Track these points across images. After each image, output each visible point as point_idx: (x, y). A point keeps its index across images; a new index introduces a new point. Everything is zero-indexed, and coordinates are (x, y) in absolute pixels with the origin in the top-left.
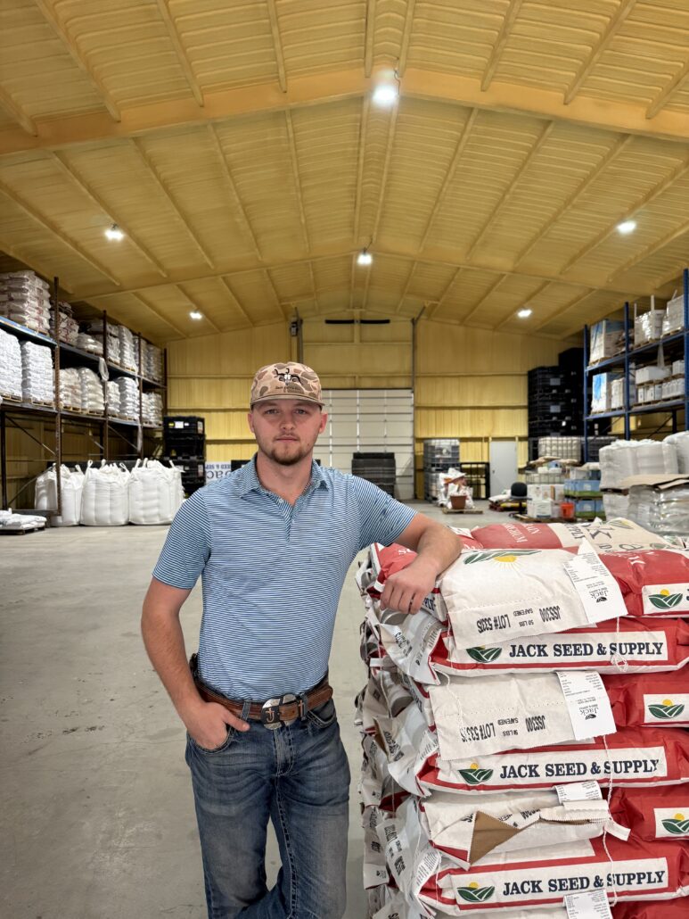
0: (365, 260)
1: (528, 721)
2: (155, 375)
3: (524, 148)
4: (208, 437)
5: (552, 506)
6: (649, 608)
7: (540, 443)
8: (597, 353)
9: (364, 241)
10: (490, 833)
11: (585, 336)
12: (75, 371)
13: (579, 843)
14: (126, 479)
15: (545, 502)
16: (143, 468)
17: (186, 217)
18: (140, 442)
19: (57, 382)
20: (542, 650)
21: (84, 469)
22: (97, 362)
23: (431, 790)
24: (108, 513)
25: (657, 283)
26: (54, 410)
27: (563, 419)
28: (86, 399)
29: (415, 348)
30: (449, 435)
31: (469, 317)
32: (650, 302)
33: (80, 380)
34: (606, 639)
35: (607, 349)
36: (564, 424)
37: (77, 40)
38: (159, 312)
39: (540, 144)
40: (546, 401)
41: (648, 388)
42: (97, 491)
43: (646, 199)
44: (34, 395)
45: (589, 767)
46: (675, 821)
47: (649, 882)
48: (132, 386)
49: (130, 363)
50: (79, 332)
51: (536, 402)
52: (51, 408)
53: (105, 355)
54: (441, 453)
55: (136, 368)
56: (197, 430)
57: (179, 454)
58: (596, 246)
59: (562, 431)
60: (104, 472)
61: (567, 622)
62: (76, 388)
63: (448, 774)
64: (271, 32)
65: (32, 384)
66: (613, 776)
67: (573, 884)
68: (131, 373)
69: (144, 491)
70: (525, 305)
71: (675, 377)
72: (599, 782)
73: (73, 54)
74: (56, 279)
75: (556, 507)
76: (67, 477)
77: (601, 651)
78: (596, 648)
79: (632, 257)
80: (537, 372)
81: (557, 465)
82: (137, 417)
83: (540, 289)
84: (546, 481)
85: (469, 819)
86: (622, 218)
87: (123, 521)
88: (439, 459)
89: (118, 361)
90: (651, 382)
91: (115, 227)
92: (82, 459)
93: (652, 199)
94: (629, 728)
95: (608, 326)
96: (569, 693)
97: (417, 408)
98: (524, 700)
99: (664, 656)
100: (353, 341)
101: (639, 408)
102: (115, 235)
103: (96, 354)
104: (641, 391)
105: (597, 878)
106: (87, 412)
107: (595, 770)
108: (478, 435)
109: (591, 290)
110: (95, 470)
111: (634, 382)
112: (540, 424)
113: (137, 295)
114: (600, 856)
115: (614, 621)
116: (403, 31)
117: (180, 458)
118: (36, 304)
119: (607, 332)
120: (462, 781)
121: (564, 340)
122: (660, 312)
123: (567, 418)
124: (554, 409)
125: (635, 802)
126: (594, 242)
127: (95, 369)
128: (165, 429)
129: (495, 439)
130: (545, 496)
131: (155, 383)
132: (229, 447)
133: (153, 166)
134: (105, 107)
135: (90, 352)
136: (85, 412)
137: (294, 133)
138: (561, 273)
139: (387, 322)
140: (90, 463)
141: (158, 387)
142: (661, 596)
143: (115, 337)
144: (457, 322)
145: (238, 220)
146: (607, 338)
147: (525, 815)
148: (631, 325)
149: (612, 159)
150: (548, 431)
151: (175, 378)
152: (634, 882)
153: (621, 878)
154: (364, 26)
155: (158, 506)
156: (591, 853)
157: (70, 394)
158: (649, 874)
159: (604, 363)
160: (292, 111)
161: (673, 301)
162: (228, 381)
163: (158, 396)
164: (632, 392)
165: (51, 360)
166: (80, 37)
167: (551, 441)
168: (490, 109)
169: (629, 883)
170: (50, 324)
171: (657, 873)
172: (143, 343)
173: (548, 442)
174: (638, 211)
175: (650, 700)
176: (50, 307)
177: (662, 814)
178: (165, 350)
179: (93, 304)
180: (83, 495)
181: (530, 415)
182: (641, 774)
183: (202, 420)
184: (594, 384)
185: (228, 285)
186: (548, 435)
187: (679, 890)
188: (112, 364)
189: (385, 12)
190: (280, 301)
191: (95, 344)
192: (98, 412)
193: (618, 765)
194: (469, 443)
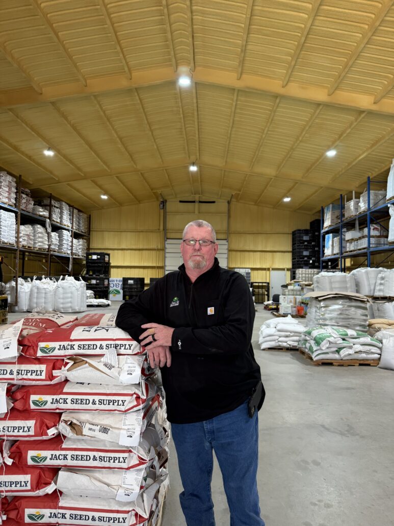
0: (193, 169)
2: (83, 229)
3: (268, 110)
4: (112, 265)
5: (292, 308)
6: (40, 354)
7: (297, 272)
8: (327, 223)
9: (193, 158)
11: (322, 212)
12: (30, 226)
14: (54, 287)
15: (289, 305)
16: (65, 281)
18: (70, 266)
19: (18, 232)
21: (32, 280)
22: (45, 222)
24: (43, 305)
25: (357, 184)
26: (16, 248)
27: (311, 259)
28: (37, 242)
29: (229, 217)
30: (246, 267)
31: (259, 201)
32: (352, 194)
33: (33, 232)
34: (14, 368)
35: (332, 220)
36: (311, 262)
37: (12, 52)
38: (84, 195)
40: (301, 249)
41: (351, 243)
42: (37, 293)
43: (339, 138)
44: (3, 239)
46: (36, 457)
47: (21, 486)
48: (67, 235)
49: (66, 222)
50: (34, 205)
51: (295, 249)
52: (14, 246)
53: (50, 218)
55: (70, 225)
56: (105, 260)
57: (94, 273)
58: (318, 163)
59: (309, 266)
60: (42, 282)
62: (31, 235)
65: (2, 233)
66: (7, 433)
68: (66, 227)
69: (63, 293)
70: (288, 195)
71: (363, 237)
73: (9, 59)
74: (20, 176)
75: (294, 309)
76: (22, 285)
77: (12, 373)
78: (9, 372)
79: (340, 169)
80: (296, 232)
81: (299, 285)
82: (69, 252)
83: (293, 186)
84: (292, 294)
86: (329, 148)
89: (59, 221)
90: (353, 240)
91: (49, 149)
92: (31, 275)
93: (342, 138)
95: (333, 208)
97: (230, 250)
99: (43, 377)
100: (194, 213)
102: (49, 153)
104: (348, 244)
106: (37, 249)
108: (264, 267)
109: (321, 187)
110: (38, 282)
111: (344, 239)
112: (298, 261)
113: (68, 184)
117: (94, 276)
118: (7, 189)
119: (332, 210)
121: (313, 214)
122: (357, 200)
123: (313, 259)
124: (306, 253)
126: (318, 160)
127: (43, 224)
128: (87, 259)
129: (273, 269)
130: (291, 302)
131: (82, 233)
133: (66, 118)
134: (32, 87)
135: (40, 216)
136: (36, 249)
137: (140, 100)
138: (302, 178)
139: (214, 202)
140: (35, 278)
141: (85, 236)
142: (45, 348)
143: (57, 208)
144: (253, 203)
145: (120, 146)
146: (332, 215)
148: (343, 207)
149: (315, 116)
150: (302, 266)
151: (95, 231)
152: (14, 486)
153: (7, 483)
155: (71, 302)
157: (26, 239)
158: (21, 482)
159: (329, 229)
160: (136, 89)
161: (363, 194)
162: (124, 233)
163: (84, 241)
164: (343, 245)
165: (15, 220)
166: (14, 51)
167: (302, 271)
169: (11, 486)
170: (16, 200)
171: (25, 482)
172: (75, 211)
173: (300, 272)
174: (336, 144)
175: (33, 398)
176: (16, 191)
177: (31, 453)
178: (90, 215)
179: (45, 189)
180: (30, 295)
181: (293, 256)
182: (21, 433)
183: (109, 255)
184: (326, 239)
185: (120, 180)
186: (302, 268)
187: (38, 491)
188: (54, 223)
189: (180, 38)
190: (152, 190)
191: (44, 211)
192: (44, 249)
193: (10, 428)
194: (259, 271)
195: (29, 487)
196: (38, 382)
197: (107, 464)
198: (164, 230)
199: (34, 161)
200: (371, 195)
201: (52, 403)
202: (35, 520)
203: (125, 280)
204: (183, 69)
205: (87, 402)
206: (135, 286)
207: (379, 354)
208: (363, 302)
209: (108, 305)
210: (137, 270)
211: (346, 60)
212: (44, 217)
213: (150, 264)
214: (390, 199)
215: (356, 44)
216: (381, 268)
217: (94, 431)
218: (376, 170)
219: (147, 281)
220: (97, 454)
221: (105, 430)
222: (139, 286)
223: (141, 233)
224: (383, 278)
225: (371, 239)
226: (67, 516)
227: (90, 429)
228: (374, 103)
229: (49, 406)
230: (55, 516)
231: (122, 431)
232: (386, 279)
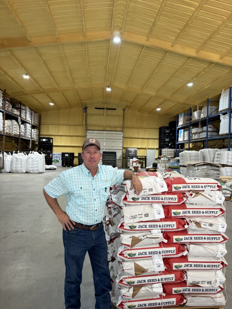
0: (109, 89)
1: (145, 215)
2: (36, 123)
3: (160, 59)
4: (54, 145)
5: (165, 170)
6: (174, 190)
7: (162, 150)
8: (181, 123)
9: (109, 83)
10: (136, 241)
11: (177, 117)
12: (10, 121)
13: (156, 244)
14: (26, 158)
15: (163, 169)
16: (32, 154)
17: (50, 72)
18: (30, 145)
19: (4, 124)
20: (148, 198)
21: (12, 154)
22: (18, 118)
23: (122, 231)
24: (20, 169)
25: (200, 102)
26: (3, 134)
27: (170, 143)
28: (13, 130)
29: (124, 118)
30: (134, 147)
31: (141, 110)
32: (197, 107)
33: (12, 124)
34: (163, 196)
35: (184, 122)
36: (170, 145)
38: (39, 102)
39: (164, 58)
40: (164, 137)
42: (16, 161)
43: (196, 76)
45: (159, 226)
46: (178, 239)
47: (171, 253)
48: (29, 126)
49: (28, 119)
50: (12, 108)
51: (161, 138)
52: (2, 133)
53: (20, 116)
54: (131, 153)
55: (30, 121)
56: (50, 142)
57: (44, 150)
58: (181, 89)
59: (169, 147)
60: (19, 155)
61: (154, 192)
62: (10, 126)
63: (126, 227)
64: (82, 18)
66: (164, 228)
67: (154, 253)
68: (29, 122)
69: (32, 162)
70: (159, 107)
71: (204, 132)
72: (161, 229)
73: (17, 20)
74: (5, 90)
76: (6, 156)
77: (162, 199)
78: (161, 198)
79: (192, 93)
80: (162, 128)
81: (167, 158)
82: (30, 137)
83: (163, 102)
84: (163, 162)
85: (131, 238)
86: (189, 82)
87: (24, 171)
88: (130, 154)
89: (24, 118)
90: (196, 133)
91: (26, 74)
92: (11, 150)
93: (198, 77)
94: (168, 217)
95: (184, 114)
96: (154, 209)
97: (124, 137)
98: (144, 210)
99: (177, 201)
100: (104, 115)
101: (193, 141)
102: (26, 77)
103: (18, 115)
104: (193, 135)
105: (160, 251)
107: (160, 226)
108: (143, 147)
109: (179, 103)
110: (16, 154)
111: (191, 133)
112: (163, 144)
113: (32, 96)
114: (161, 247)
115: (165, 192)
116: (123, 21)
117: (44, 151)
119: (184, 116)
120: (129, 228)
121: (171, 118)
122: (200, 111)
124: (167, 140)
125: (169, 235)
126: (180, 88)
127: (17, 120)
128: (39, 141)
129: (148, 149)
130: (163, 167)
131: (36, 125)
132: (61, 148)
133: (41, 56)
134: (26, 37)
135: (15, 115)
136: (13, 135)
137: (87, 49)
138: (170, 97)
139: (115, 109)
140: (14, 152)
141: (37, 127)
142: (176, 187)
143: (24, 110)
144: (138, 111)
145: (68, 74)
146: (184, 119)
147: (144, 236)
148: (191, 114)
149: (186, 64)
150: (165, 147)
151: (43, 124)
152: (168, 252)
153: (165, 251)
154: (111, 18)
155: (37, 167)
156: (158, 246)
157: (8, 128)
158: (172, 251)
159: (183, 126)
160: (87, 42)
161: (204, 108)
162: (61, 126)
163: (37, 130)
164: (191, 136)
165: (2, 117)
166: (20, 15)
167: (166, 150)
168: (149, 46)
169: (167, 253)
170: (2, 105)
171: (173, 250)
172: (33, 112)
174: (194, 80)
175: (173, 211)
176: (3, 99)
177: (175, 237)
178: (40, 115)
179: (17, 99)
180: (11, 162)
181: (159, 142)
182: (170, 228)
183: (52, 139)
184: (179, 132)
185: (63, 95)
186: (165, 148)
187: (178, 255)
188: (22, 119)
189: (118, 15)
190: (80, 101)
191: (17, 112)
192: (17, 135)
193: (165, 225)
194: (140, 150)
195: (175, 253)
196: (174, 203)
197: (211, 241)
198: (86, 125)
199: (15, 81)
200: (209, 109)
201: (183, 213)
202: (178, 268)
203: (63, 154)
204: (117, 33)
205: (200, 212)
206: (69, 158)
207: (230, 194)
208: (218, 167)
209: (55, 169)
210: (69, 148)
211: (210, 34)
212: (17, 115)
213: (77, 145)
214: (221, 111)
215: (217, 27)
216: (216, 149)
217: (206, 225)
218: (212, 95)
219: (76, 155)
220: (206, 236)
221: (211, 225)
222: (72, 158)
223: (72, 126)
224: (219, 154)
225: (208, 132)
226: (193, 265)
227: (204, 225)
228: (220, 59)
229: (181, 215)
230: (187, 265)
231: (219, 225)
232: (221, 155)
